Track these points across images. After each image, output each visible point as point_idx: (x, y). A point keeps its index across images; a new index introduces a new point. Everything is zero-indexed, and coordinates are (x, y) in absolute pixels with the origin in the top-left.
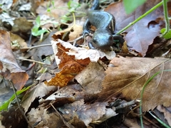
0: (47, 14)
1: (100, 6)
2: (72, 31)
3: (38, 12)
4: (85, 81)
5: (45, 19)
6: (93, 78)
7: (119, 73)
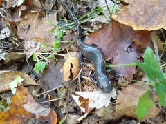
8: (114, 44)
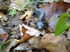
0: (15, 3)
1: (39, 4)
2: (27, 16)
3: (11, 2)
4: (33, 43)
5: (14, 6)
6: (36, 42)
7: (46, 42)
8: (52, 13)
